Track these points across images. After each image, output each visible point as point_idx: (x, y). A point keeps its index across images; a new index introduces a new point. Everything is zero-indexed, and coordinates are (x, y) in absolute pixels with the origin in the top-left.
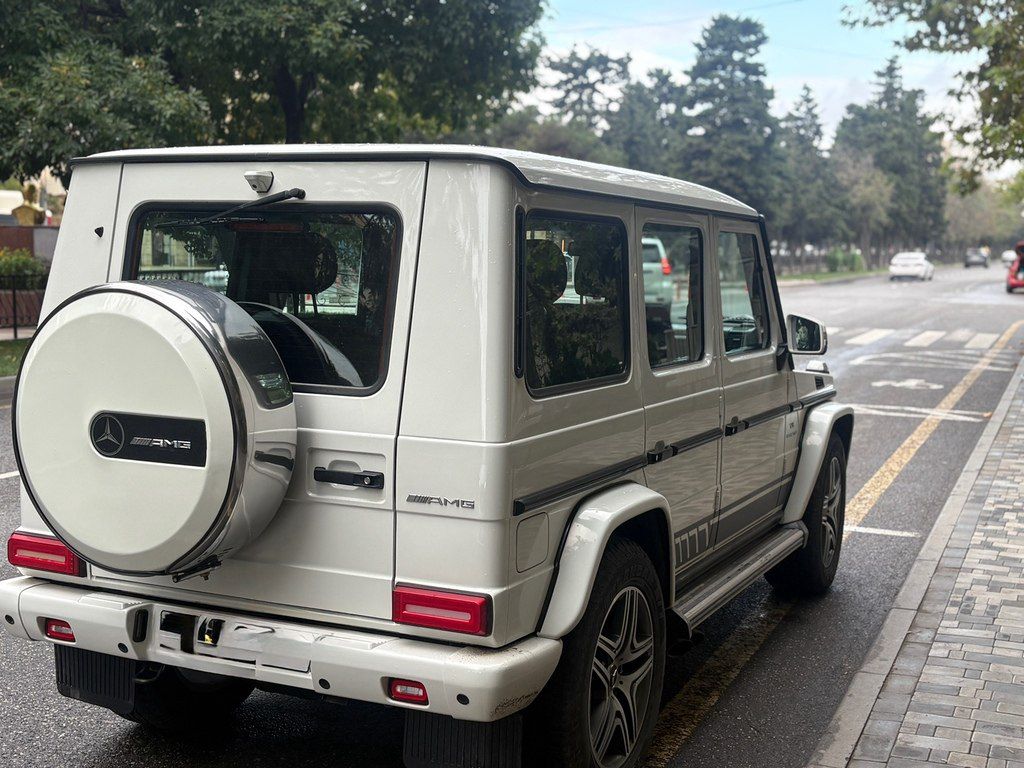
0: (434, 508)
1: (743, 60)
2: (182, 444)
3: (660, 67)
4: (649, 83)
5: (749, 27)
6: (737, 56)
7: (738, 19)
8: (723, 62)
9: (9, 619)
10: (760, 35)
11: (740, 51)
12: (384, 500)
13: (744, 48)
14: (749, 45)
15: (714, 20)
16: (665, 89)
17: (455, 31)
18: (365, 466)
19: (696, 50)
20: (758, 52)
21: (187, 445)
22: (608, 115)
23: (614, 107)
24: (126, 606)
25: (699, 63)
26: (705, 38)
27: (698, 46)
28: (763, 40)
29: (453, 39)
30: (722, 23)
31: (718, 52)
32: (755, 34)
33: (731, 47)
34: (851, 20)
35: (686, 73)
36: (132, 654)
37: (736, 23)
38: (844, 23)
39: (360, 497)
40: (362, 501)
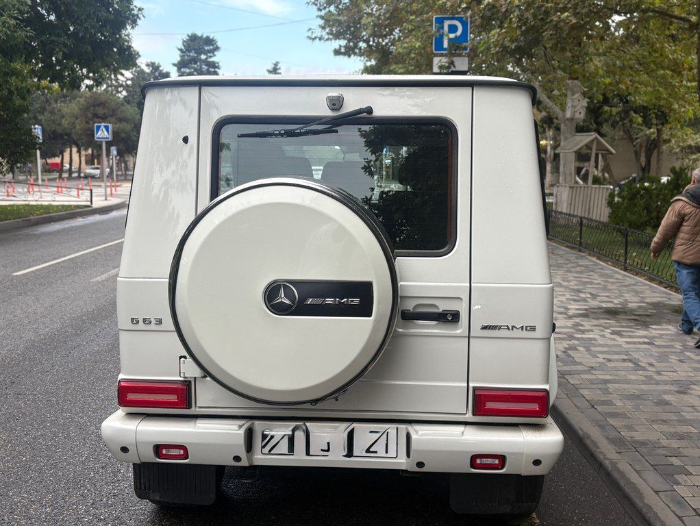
0: (504, 333)
1: (206, 59)
2: (352, 301)
3: (153, 61)
4: (147, 70)
5: (209, 41)
6: (203, 57)
7: (202, 36)
8: (194, 61)
9: (125, 450)
10: (215, 46)
11: (205, 54)
12: (461, 330)
13: (206, 53)
14: (209, 51)
15: (188, 36)
16: (157, 74)
17: (86, 29)
18: (443, 306)
19: (179, 52)
20: (215, 55)
21: (356, 301)
22: (126, 87)
23: (129, 82)
24: (240, 427)
25: (181, 60)
26: (184, 46)
27: (180, 50)
28: (217, 48)
29: (85, 34)
30: (193, 38)
31: (193, 54)
32: (213, 45)
33: (199, 52)
34: (313, 37)
35: (174, 65)
36: (244, 463)
37: (201, 38)
38: (310, 38)
39: (440, 329)
40: (442, 332)
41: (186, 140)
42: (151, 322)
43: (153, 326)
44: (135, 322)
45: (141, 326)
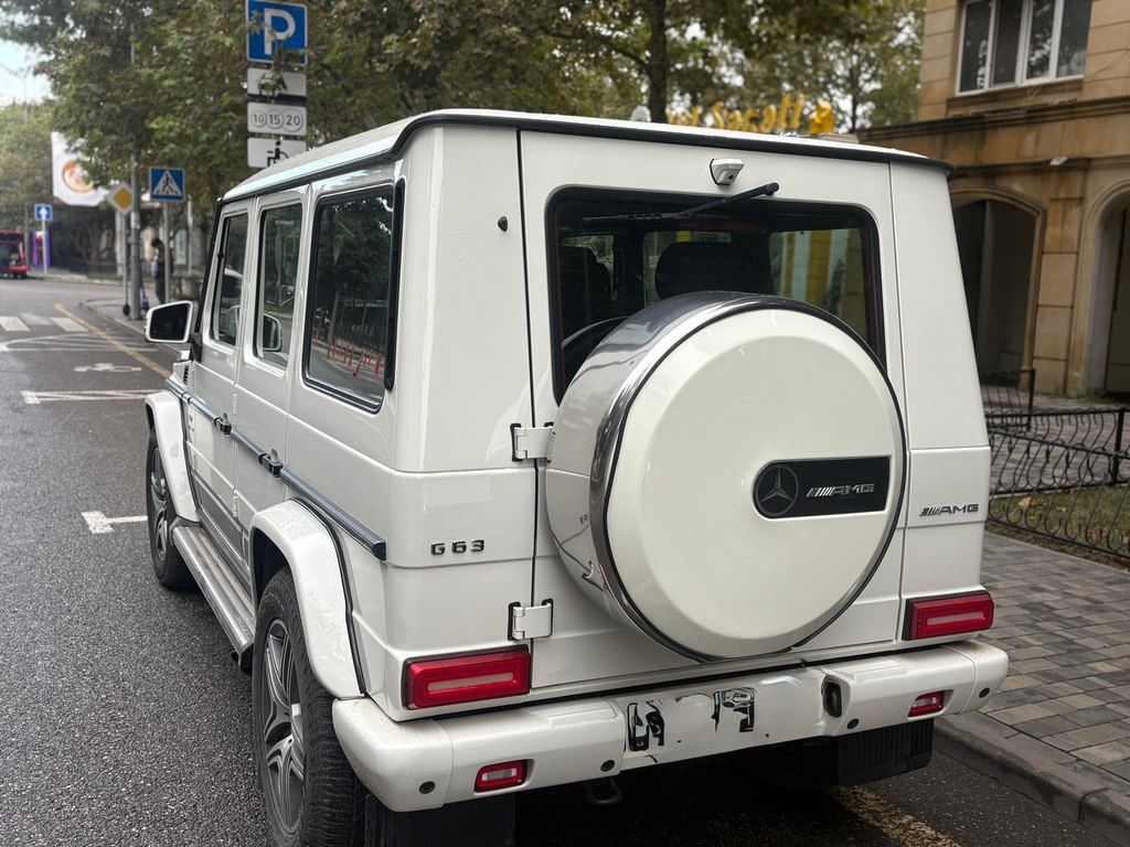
2: (866, 488)
9: (428, 787)
21: (870, 488)
41: (503, 225)
42: (465, 548)
43: (468, 556)
44: (437, 550)
45: (449, 557)
